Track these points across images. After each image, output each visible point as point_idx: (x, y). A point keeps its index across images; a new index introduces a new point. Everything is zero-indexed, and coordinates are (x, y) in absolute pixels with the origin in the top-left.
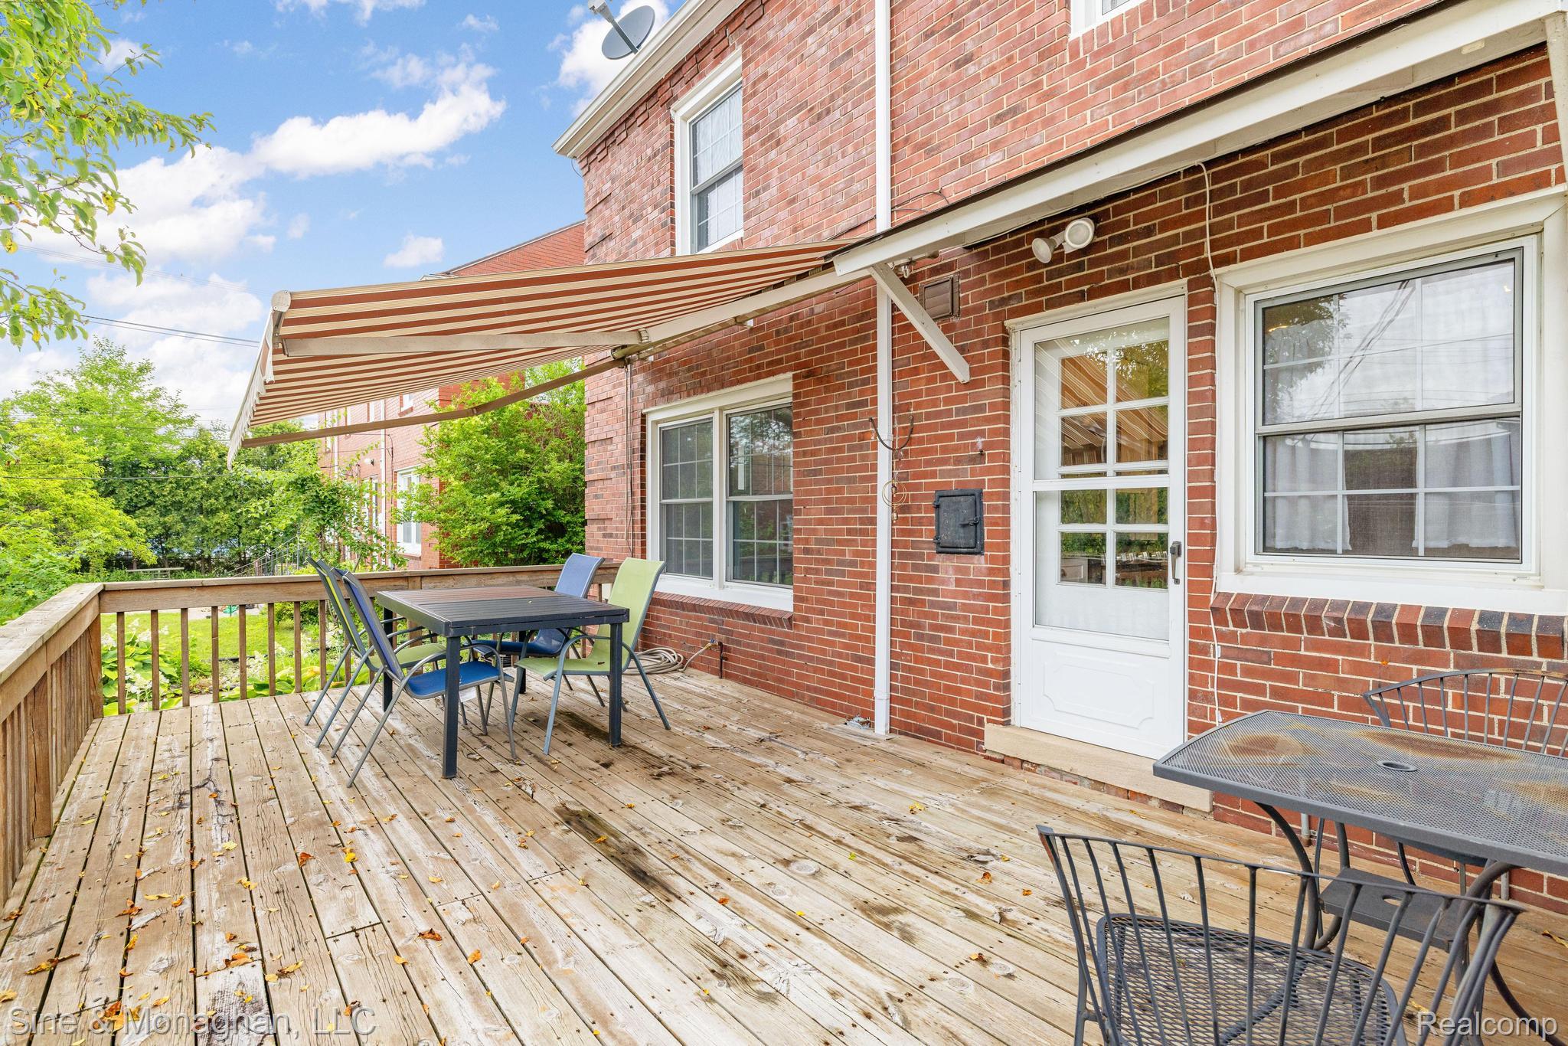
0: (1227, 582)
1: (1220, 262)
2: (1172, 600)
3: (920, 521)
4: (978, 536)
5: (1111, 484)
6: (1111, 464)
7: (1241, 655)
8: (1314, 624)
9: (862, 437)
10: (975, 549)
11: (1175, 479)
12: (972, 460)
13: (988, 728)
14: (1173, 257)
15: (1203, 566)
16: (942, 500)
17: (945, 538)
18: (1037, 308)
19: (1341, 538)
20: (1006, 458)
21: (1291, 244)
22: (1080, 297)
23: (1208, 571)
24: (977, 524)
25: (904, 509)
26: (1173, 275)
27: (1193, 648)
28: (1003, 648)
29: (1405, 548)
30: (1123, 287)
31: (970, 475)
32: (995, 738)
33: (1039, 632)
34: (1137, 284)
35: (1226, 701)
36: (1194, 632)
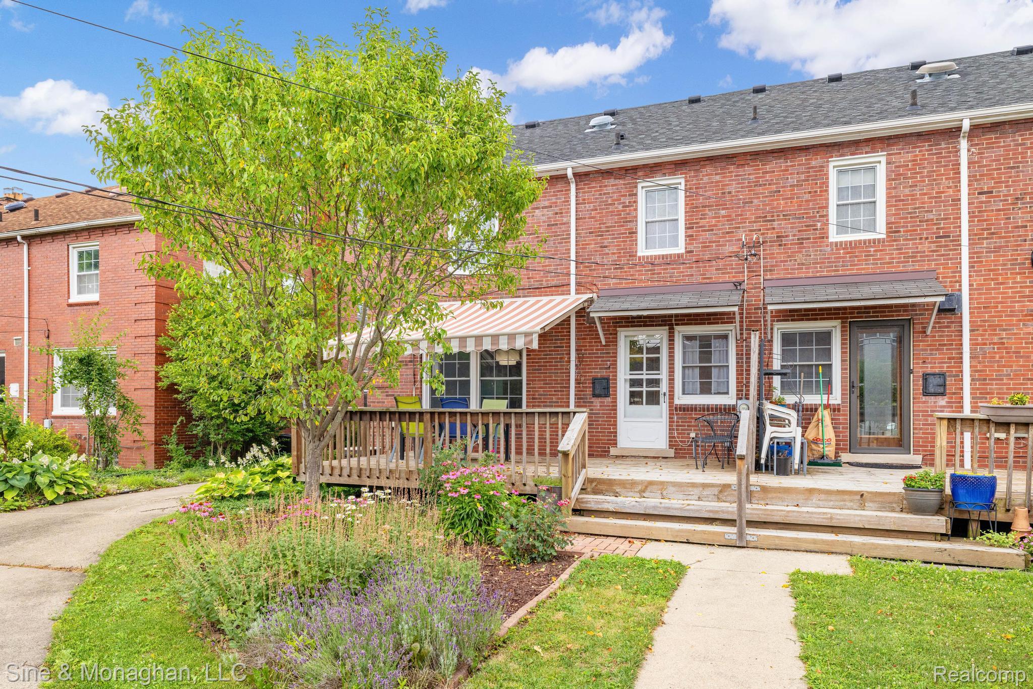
0: (677, 402)
1: (677, 325)
2: (664, 406)
3: (586, 387)
4: (608, 391)
5: (645, 377)
6: (645, 372)
7: (681, 418)
8: (696, 410)
9: (561, 358)
10: (607, 395)
11: (663, 375)
12: (606, 368)
13: (611, 449)
14: (666, 321)
15: (672, 397)
16: (594, 381)
17: (597, 392)
18: (628, 326)
19: (698, 392)
20: (616, 368)
21: (691, 324)
22: (641, 326)
23: (673, 399)
24: (608, 388)
25: (579, 383)
26: (665, 325)
27: (670, 418)
28: (615, 425)
29: (710, 393)
30: (652, 326)
31: (604, 373)
32: (613, 451)
33: (626, 419)
34: (656, 326)
35: (677, 430)
36: (670, 414)
